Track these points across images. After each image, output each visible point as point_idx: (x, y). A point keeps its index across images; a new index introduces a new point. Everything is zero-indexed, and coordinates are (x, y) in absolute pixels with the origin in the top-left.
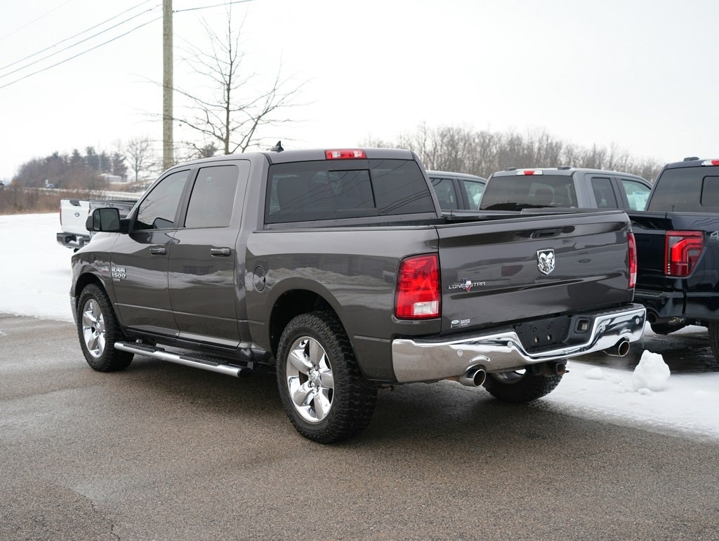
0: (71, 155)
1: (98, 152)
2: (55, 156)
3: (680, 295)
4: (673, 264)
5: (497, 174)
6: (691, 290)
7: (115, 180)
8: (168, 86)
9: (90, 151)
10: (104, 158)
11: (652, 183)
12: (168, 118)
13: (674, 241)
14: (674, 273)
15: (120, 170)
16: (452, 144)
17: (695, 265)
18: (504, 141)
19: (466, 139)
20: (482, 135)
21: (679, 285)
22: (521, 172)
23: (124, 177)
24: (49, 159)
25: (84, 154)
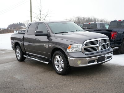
0: (16, 23)
1: (21, 23)
2: (14, 24)
3: (114, 42)
4: (112, 37)
5: (84, 24)
6: (115, 41)
7: (24, 27)
8: (31, 12)
9: (19, 23)
10: (22, 24)
11: (109, 24)
12: (31, 17)
13: (112, 33)
14: (112, 38)
15: (24, 25)
16: (79, 19)
17: (116, 37)
18: (87, 18)
19: (81, 18)
20: (83, 17)
21: (113, 41)
22: (88, 23)
23: (25, 27)
24: (13, 24)
25: (18, 23)
